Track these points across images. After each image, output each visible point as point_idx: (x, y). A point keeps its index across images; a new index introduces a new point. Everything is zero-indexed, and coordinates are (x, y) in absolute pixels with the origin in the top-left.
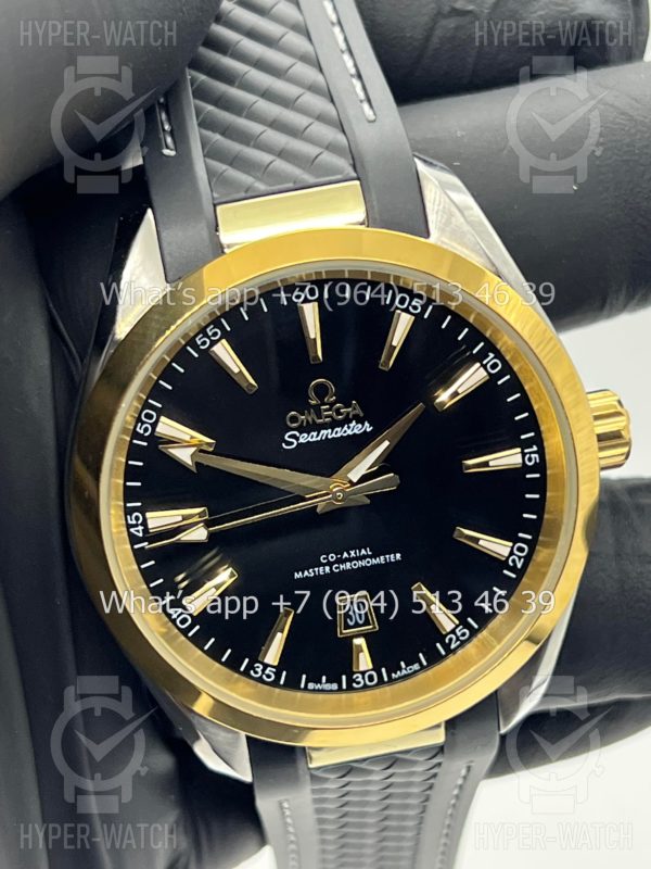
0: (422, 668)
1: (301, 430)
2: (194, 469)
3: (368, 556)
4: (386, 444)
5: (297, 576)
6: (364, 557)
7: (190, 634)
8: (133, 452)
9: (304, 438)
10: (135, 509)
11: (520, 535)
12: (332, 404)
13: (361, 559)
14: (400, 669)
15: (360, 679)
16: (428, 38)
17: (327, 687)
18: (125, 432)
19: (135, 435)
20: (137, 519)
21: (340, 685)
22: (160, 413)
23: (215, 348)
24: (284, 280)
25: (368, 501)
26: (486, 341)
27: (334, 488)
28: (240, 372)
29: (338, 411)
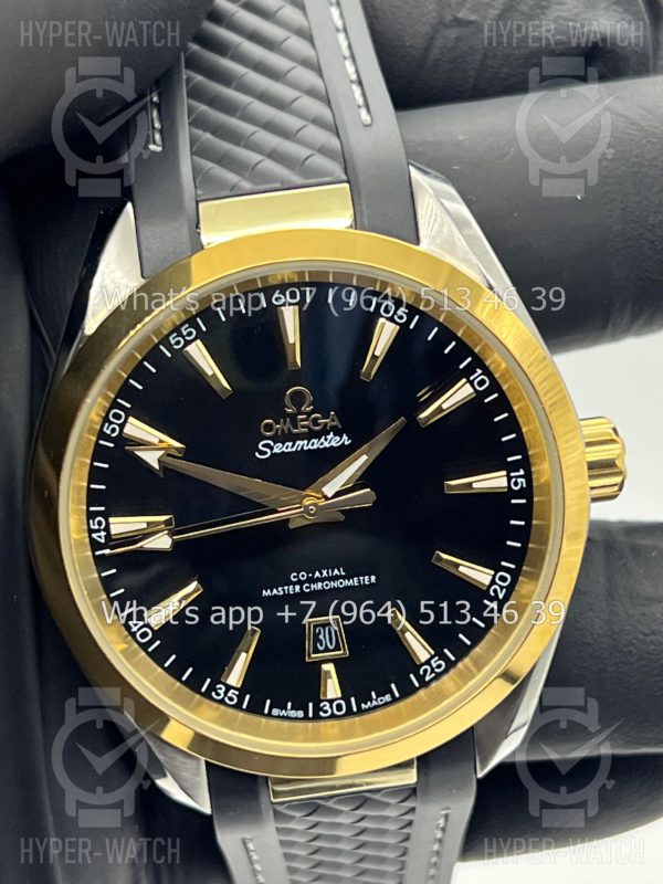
0: (394, 699)
1: (276, 439)
2: (161, 474)
3: (341, 577)
4: (364, 457)
5: (266, 593)
6: (337, 578)
8: (98, 453)
9: (278, 448)
10: (98, 514)
11: (503, 563)
13: (332, 579)
14: (371, 699)
17: (293, 714)
18: (90, 431)
19: (102, 435)
20: (100, 523)
21: (306, 713)
22: (128, 413)
23: (189, 348)
24: (264, 279)
25: (342, 518)
26: (475, 356)
27: (307, 502)
28: (214, 375)
29: (315, 422)
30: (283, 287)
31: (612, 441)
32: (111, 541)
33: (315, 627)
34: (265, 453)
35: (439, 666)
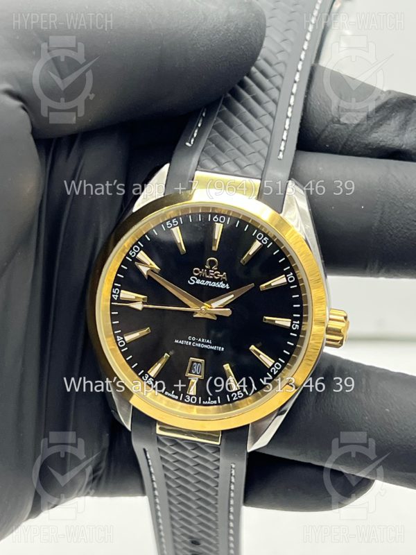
0: (218, 404)
1: (198, 277)
2: (147, 278)
3: (209, 344)
4: (232, 296)
5: (176, 341)
6: (208, 344)
7: (123, 350)
8: (124, 262)
9: (198, 282)
10: (117, 287)
11: (280, 359)
12: (215, 271)
13: (205, 344)
14: (208, 401)
15: (188, 398)
16: (324, 130)
17: (174, 396)
18: (123, 251)
19: (128, 255)
20: (117, 291)
21: (179, 398)
22: (141, 249)
23: (173, 229)
24: (213, 208)
25: (215, 318)
26: (291, 267)
27: (203, 307)
28: (180, 243)
29: (216, 275)
30: (219, 215)
31: (343, 321)
32: (119, 300)
33: (193, 362)
34: (192, 282)
35: (240, 395)
